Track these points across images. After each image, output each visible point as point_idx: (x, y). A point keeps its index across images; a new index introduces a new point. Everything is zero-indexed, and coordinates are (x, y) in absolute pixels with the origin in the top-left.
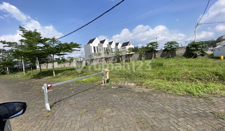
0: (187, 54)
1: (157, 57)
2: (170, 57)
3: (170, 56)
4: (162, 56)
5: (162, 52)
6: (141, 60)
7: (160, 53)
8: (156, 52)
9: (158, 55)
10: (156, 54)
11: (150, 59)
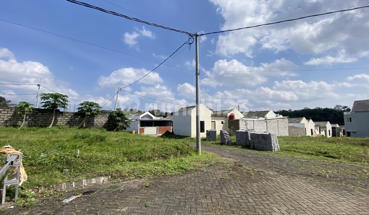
0: (109, 124)
1: (58, 123)
2: (84, 126)
3: (84, 124)
4: (71, 123)
5: (72, 116)
6: (15, 126)
7: (66, 116)
8: (58, 114)
9: (61, 121)
10: (58, 118)
11: (41, 126)
